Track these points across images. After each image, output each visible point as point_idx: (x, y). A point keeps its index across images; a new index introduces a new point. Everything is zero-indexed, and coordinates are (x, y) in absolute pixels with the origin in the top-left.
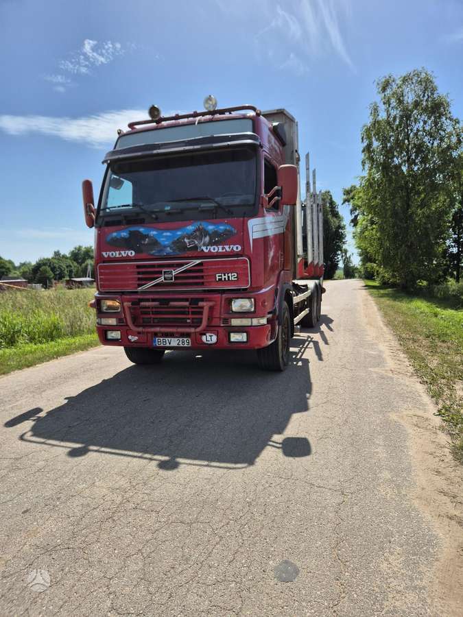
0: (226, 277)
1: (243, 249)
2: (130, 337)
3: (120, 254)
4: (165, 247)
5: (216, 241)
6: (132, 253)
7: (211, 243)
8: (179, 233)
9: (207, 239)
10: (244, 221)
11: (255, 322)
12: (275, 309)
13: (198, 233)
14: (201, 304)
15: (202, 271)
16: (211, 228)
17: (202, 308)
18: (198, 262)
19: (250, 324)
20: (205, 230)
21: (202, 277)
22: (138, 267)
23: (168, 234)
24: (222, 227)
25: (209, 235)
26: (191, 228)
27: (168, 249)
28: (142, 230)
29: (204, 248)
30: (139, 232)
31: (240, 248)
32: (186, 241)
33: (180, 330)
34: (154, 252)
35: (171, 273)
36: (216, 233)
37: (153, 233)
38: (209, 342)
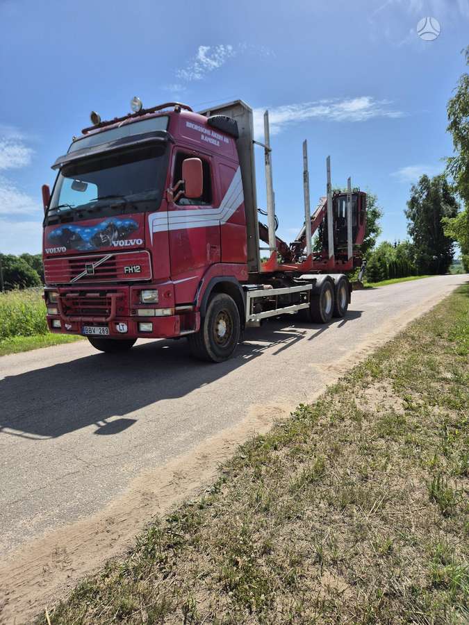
0: (132, 269)
1: (144, 243)
2: (66, 325)
3: (56, 250)
4: (87, 242)
5: (123, 236)
6: (64, 249)
7: (119, 238)
8: (96, 229)
9: (116, 234)
10: (145, 215)
11: (159, 312)
12: (196, 301)
13: (109, 229)
14: (109, 295)
15: (114, 264)
16: (119, 223)
17: (110, 299)
18: (110, 255)
19: (153, 315)
20: (115, 226)
21: (114, 270)
22: (71, 261)
23: (89, 230)
24: (127, 223)
25: (118, 230)
26: (104, 224)
27: (89, 244)
28: (70, 227)
29: (114, 243)
30: (68, 230)
31: (141, 242)
32: (101, 236)
33: (97, 319)
34: (78, 247)
35: (91, 266)
36: (123, 229)
37: (78, 230)
38: (122, 331)
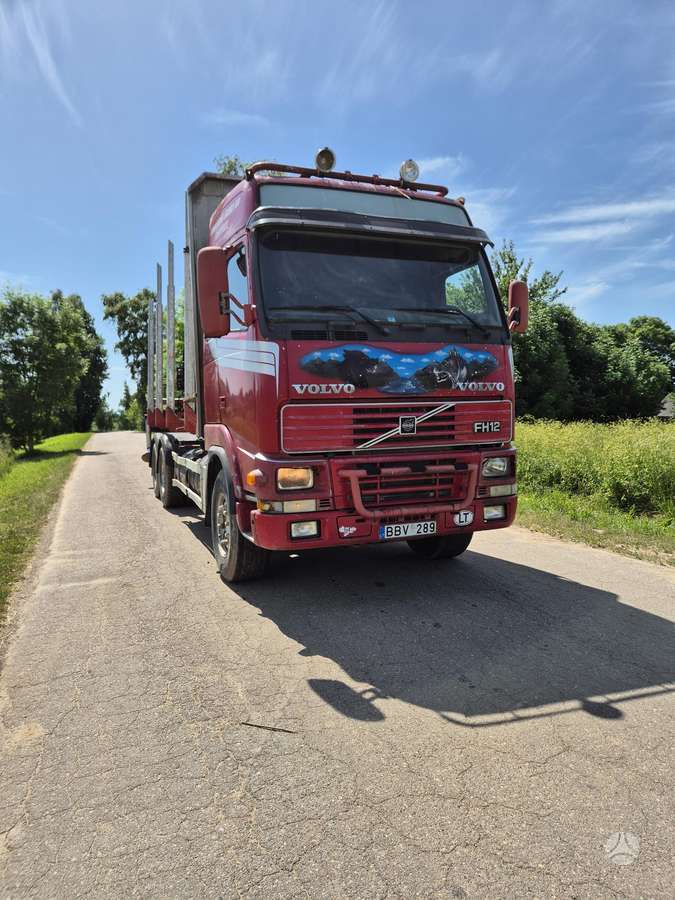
0: (487, 427)
1: (506, 388)
2: (342, 530)
3: (328, 388)
4: (405, 379)
5: (475, 376)
6: (348, 388)
7: (469, 378)
8: (425, 360)
9: (464, 372)
10: (504, 349)
13: (452, 362)
14: (469, 467)
16: (468, 355)
17: (470, 473)
18: (451, 404)
20: (461, 358)
21: (452, 428)
23: (409, 360)
24: (481, 356)
25: (466, 365)
26: (441, 354)
27: (409, 383)
28: (366, 350)
29: (460, 385)
30: (362, 354)
32: (436, 372)
34: (387, 387)
35: (412, 421)
36: (474, 365)
37: (385, 357)
38: (464, 524)
